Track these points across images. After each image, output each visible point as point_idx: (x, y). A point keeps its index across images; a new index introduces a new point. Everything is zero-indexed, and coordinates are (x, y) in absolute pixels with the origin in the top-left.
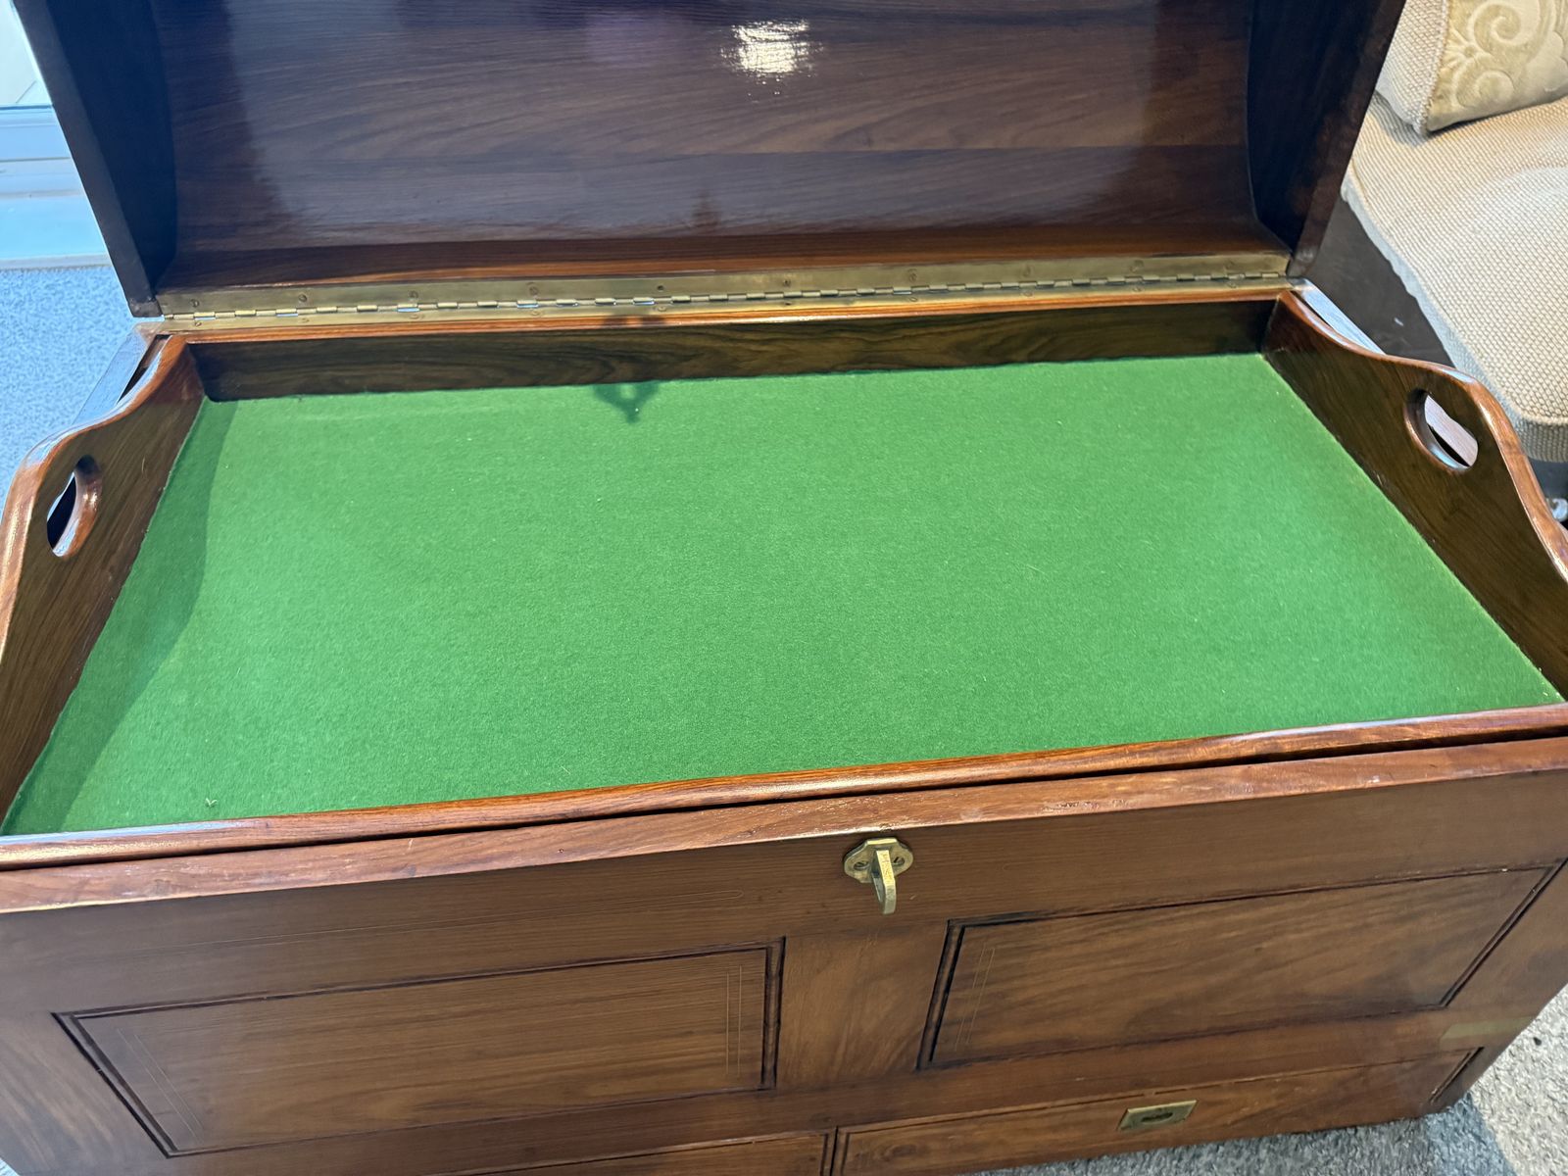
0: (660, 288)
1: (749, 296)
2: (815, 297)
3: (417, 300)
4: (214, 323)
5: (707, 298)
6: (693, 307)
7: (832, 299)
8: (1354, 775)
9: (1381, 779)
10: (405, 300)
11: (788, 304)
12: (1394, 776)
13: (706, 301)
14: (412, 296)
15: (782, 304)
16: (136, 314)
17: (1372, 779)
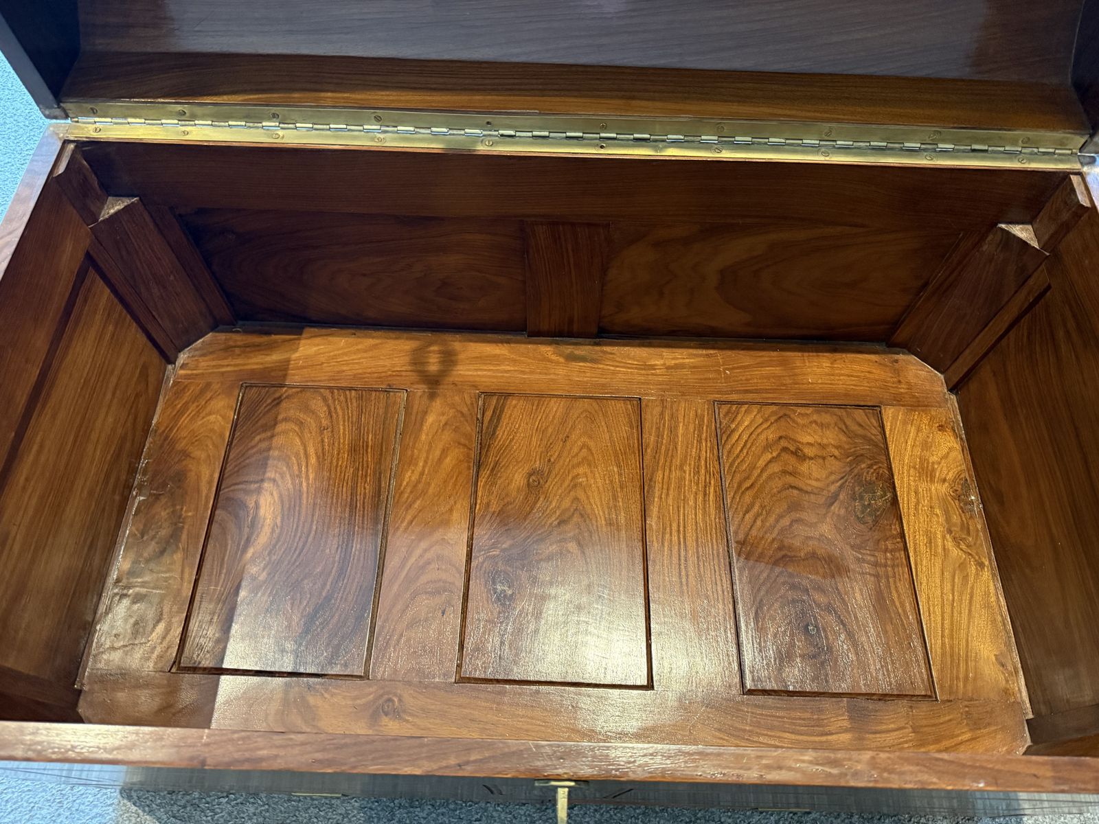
0: (488, 123)
1: (568, 134)
2: (628, 140)
3: (278, 120)
4: (110, 130)
5: (530, 134)
6: (517, 144)
7: (644, 143)
8: (964, 776)
9: (987, 784)
10: (269, 119)
11: (602, 147)
12: (999, 782)
13: (529, 137)
14: (274, 117)
15: (595, 146)
16: (48, 117)
17: (979, 783)
